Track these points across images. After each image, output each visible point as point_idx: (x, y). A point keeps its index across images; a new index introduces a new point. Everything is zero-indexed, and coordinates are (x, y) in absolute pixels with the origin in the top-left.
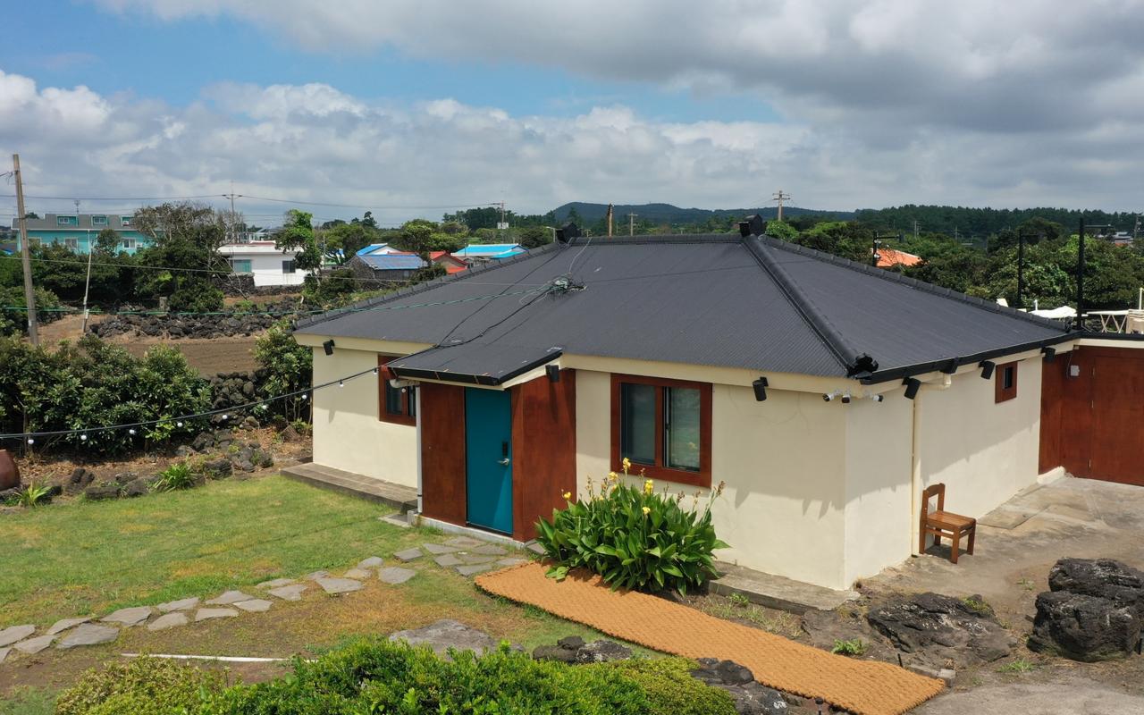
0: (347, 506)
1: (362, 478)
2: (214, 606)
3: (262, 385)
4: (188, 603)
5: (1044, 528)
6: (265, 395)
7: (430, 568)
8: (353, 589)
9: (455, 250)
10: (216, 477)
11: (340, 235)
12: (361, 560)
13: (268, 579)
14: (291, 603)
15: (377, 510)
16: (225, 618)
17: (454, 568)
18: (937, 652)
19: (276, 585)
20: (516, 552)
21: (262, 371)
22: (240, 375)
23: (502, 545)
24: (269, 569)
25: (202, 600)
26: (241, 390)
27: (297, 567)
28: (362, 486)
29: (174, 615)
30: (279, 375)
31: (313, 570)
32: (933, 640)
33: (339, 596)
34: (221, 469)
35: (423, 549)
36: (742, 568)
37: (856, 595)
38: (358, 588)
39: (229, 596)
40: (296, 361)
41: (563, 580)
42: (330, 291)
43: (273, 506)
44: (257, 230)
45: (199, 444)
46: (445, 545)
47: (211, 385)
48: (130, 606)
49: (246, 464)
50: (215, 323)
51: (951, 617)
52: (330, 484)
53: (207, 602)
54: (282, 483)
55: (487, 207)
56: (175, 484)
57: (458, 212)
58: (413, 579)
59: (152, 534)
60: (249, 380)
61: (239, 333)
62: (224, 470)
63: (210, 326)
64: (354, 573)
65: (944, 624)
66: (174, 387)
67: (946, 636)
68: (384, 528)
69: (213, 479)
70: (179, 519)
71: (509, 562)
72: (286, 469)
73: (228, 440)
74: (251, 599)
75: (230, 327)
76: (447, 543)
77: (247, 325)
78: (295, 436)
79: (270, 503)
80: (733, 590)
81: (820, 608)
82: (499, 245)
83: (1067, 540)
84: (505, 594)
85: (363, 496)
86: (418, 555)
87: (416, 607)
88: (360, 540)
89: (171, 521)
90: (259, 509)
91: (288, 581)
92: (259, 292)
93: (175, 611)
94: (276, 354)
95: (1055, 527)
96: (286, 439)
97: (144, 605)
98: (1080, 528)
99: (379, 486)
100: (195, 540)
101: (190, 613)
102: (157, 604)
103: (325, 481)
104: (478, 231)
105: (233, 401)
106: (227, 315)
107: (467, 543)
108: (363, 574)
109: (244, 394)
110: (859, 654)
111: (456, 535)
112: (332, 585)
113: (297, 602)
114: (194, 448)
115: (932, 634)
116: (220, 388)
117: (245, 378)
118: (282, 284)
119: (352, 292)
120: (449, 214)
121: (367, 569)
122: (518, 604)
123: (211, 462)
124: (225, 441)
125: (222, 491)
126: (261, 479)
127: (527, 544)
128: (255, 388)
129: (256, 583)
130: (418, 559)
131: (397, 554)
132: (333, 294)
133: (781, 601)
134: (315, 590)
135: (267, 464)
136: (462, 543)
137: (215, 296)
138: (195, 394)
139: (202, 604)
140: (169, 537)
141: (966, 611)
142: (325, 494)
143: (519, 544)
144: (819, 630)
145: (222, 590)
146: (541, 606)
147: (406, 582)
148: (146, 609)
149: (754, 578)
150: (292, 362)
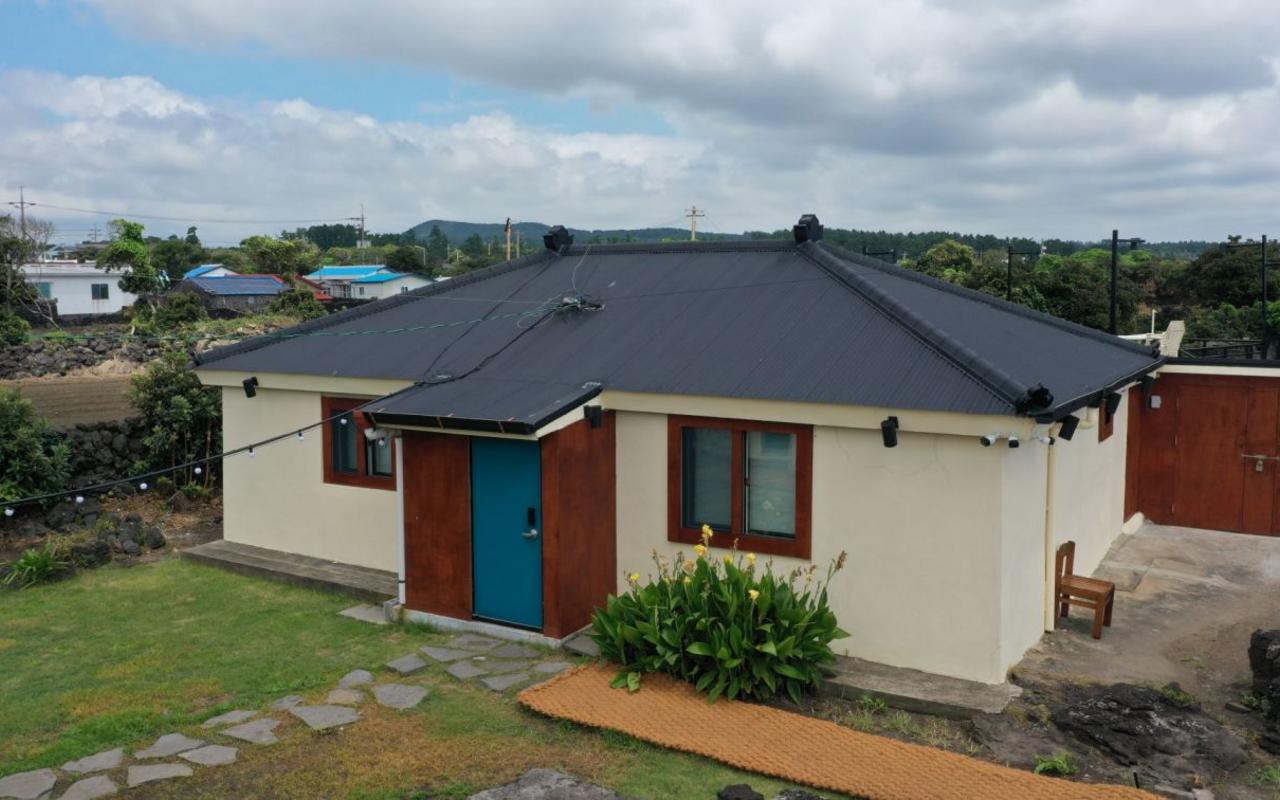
0: (290, 598)
1: (300, 558)
2: (149, 761)
3: (140, 437)
4: (110, 758)
5: (1165, 587)
6: (144, 452)
7: (442, 682)
8: (346, 720)
9: (308, 272)
10: (91, 565)
11: (163, 253)
12: (342, 676)
13: (218, 713)
14: (263, 749)
15: (333, 601)
16: (175, 779)
17: (479, 682)
18: (1165, 764)
19: (234, 720)
20: (552, 653)
21: (138, 420)
22: (108, 426)
23: (528, 643)
24: (213, 697)
25: (129, 753)
26: (110, 445)
27: (254, 693)
28: (305, 569)
29: (94, 779)
30: (164, 424)
31: (281, 694)
32: (1154, 747)
33: (331, 732)
34: (97, 553)
35: (422, 656)
36: (856, 661)
37: (1016, 691)
38: (354, 718)
39: (168, 743)
40: (188, 405)
41: (637, 691)
42: (169, 319)
43: (185, 603)
44: (49, 247)
45: (56, 519)
46: (451, 648)
47: (69, 440)
48: (19, 771)
49: (129, 544)
50: (18, 360)
51: (1161, 715)
52: (257, 567)
53: (139, 755)
54: (186, 570)
55: (334, 223)
56: (34, 578)
57: (299, 229)
58: (426, 700)
59: (18, 654)
60: (120, 433)
61: (51, 372)
62: (99, 556)
63: (12, 364)
64: (340, 695)
65: (1157, 724)
66: (19, 445)
67: (1168, 741)
68: (353, 626)
69: (86, 567)
70: (53, 628)
71: (547, 666)
72: (189, 550)
73: (95, 513)
74: (204, 746)
75: (39, 364)
76: (451, 644)
77: (62, 362)
78: (187, 504)
79: (181, 598)
80: (861, 692)
81: (987, 710)
82: (361, 267)
83: (1199, 602)
84: (568, 716)
85: (309, 584)
86: (421, 666)
87: (448, 743)
88: (327, 647)
89: (41, 632)
90: (166, 608)
91: (247, 714)
92: (65, 322)
93: (94, 773)
94: (161, 397)
95: (1177, 587)
96: (177, 509)
97: (41, 767)
98: (1201, 586)
99: (326, 568)
100: (85, 660)
101: (118, 774)
102: (61, 765)
103: (250, 564)
104: (329, 252)
105: (98, 460)
106: (34, 349)
107: (479, 643)
108: (354, 697)
109: (113, 450)
110: (1070, 774)
111: (459, 633)
112: (318, 717)
113: (273, 746)
114: (47, 524)
115: (1150, 740)
116: (81, 443)
117: (115, 430)
118: (91, 312)
119: (195, 320)
120: (288, 231)
121: (355, 689)
122: (591, 730)
123: (81, 545)
124: (89, 514)
125: (103, 585)
126: (154, 565)
127: (565, 639)
128: (128, 442)
129: (202, 721)
130: (421, 670)
131: (390, 664)
132: (173, 323)
133: (929, 704)
134: (292, 726)
135: (158, 544)
136: (471, 643)
137: (16, 325)
138: (49, 453)
139: (131, 760)
140: (46, 656)
141: (1172, 705)
142: (251, 582)
143: (553, 642)
144: (1001, 742)
145: (153, 734)
146: (628, 730)
147: (418, 705)
148: (46, 773)
149: (880, 674)
150: (181, 407)
